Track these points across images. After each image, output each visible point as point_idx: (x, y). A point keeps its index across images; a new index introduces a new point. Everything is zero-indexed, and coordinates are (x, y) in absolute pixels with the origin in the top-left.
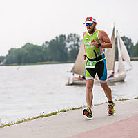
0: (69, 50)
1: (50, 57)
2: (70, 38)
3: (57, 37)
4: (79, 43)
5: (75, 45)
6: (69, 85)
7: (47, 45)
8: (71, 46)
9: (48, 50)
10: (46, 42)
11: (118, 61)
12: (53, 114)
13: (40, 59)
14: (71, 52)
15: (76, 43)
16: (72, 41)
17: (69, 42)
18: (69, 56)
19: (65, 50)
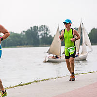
0: (40, 37)
1: (26, 42)
2: (41, 29)
3: (31, 28)
4: (48, 32)
5: (44, 34)
6: (45, 62)
7: (24, 34)
8: (42, 34)
9: (25, 37)
10: (24, 31)
11: (82, 45)
12: (29, 84)
13: (19, 43)
14: (41, 38)
15: (45, 32)
16: (43, 30)
17: (40, 31)
18: (40, 41)
19: (37, 37)
